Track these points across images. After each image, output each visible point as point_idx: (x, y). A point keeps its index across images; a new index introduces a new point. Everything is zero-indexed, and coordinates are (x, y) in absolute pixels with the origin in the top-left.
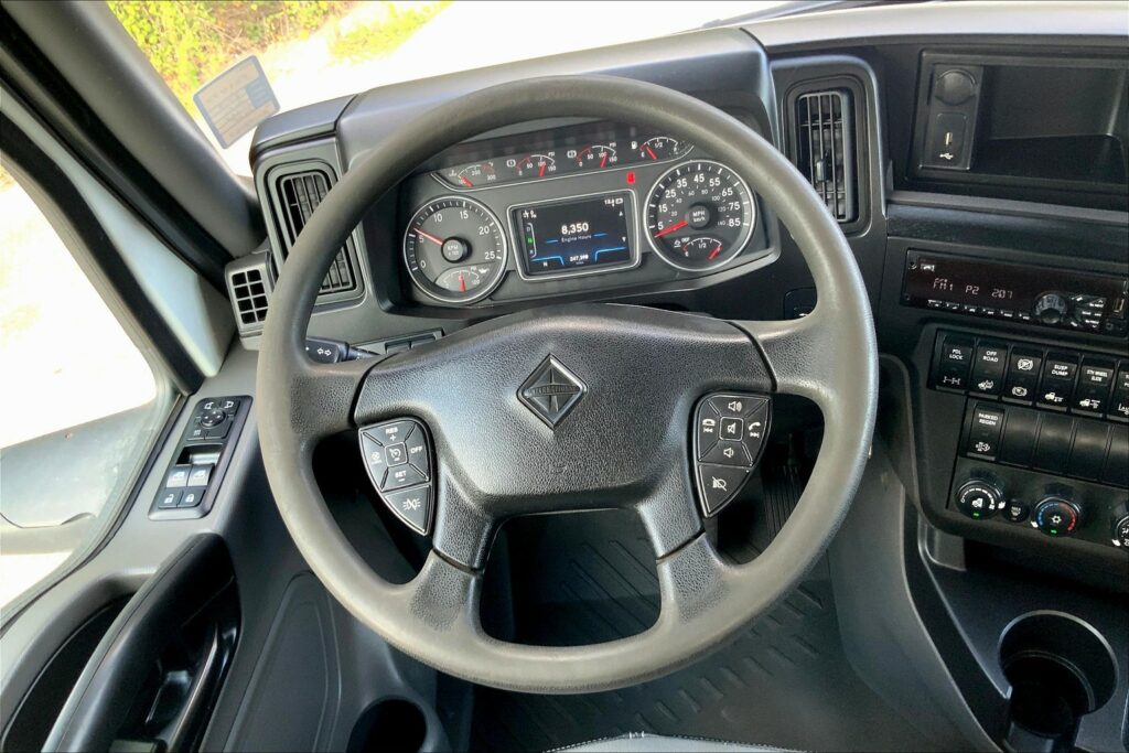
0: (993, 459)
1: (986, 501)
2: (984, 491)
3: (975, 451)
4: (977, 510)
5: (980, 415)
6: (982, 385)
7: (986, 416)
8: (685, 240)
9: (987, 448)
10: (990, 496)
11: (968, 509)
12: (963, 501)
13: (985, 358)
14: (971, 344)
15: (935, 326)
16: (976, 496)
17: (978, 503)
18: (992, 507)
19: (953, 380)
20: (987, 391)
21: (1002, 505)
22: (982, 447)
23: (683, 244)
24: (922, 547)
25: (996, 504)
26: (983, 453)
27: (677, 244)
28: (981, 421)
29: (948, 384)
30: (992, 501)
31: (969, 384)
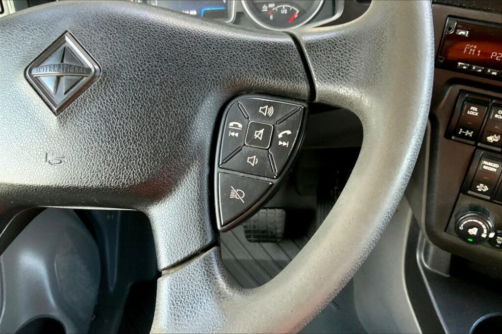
0: (488, 198)
1: (480, 231)
2: (480, 223)
3: (476, 190)
4: (472, 236)
5: (485, 162)
6: (490, 139)
7: (490, 164)
8: (271, 5)
9: (486, 189)
10: (484, 227)
11: (464, 235)
12: (461, 228)
13: (496, 116)
14: (485, 104)
15: (458, 87)
16: (472, 226)
17: (473, 231)
18: (484, 235)
19: (467, 133)
20: (494, 144)
21: (492, 235)
22: (482, 188)
23: (270, 9)
24: (419, 256)
25: (488, 234)
26: (482, 192)
27: (265, 9)
28: (485, 167)
29: (463, 135)
30: (485, 231)
31: (479, 137)
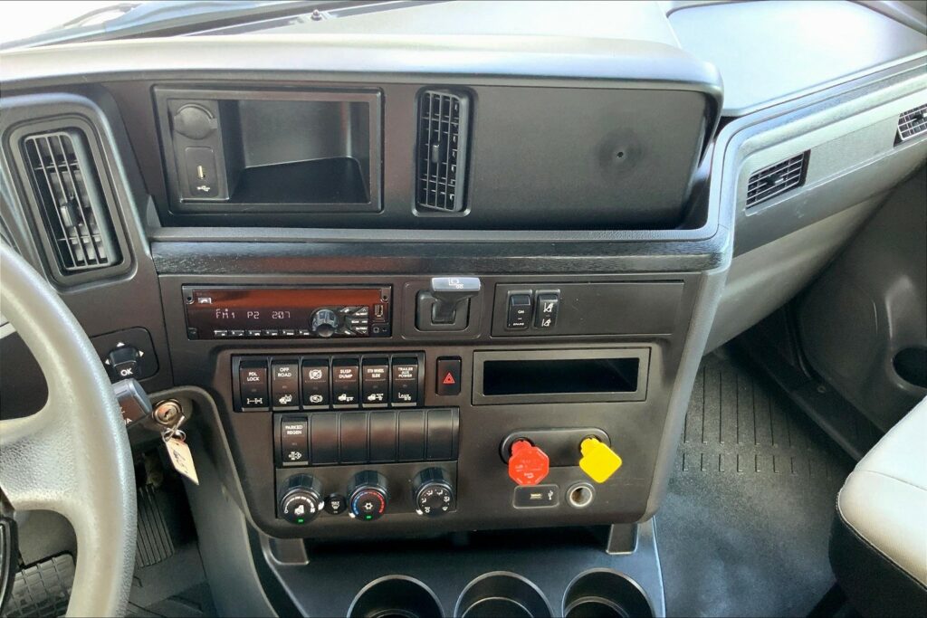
0: (306, 463)
1: (307, 507)
2: (303, 498)
3: (289, 460)
4: (301, 516)
5: (287, 427)
6: (282, 400)
7: (293, 427)
9: (299, 455)
10: (309, 501)
11: (292, 517)
12: (286, 511)
13: (279, 375)
14: (264, 364)
15: (227, 353)
16: (296, 505)
17: (300, 510)
18: (313, 510)
19: (256, 401)
20: (288, 404)
21: (321, 506)
22: (294, 455)
24: (267, 554)
25: (316, 507)
26: (296, 460)
28: (289, 433)
29: (253, 405)
30: (312, 505)
31: (270, 401)
